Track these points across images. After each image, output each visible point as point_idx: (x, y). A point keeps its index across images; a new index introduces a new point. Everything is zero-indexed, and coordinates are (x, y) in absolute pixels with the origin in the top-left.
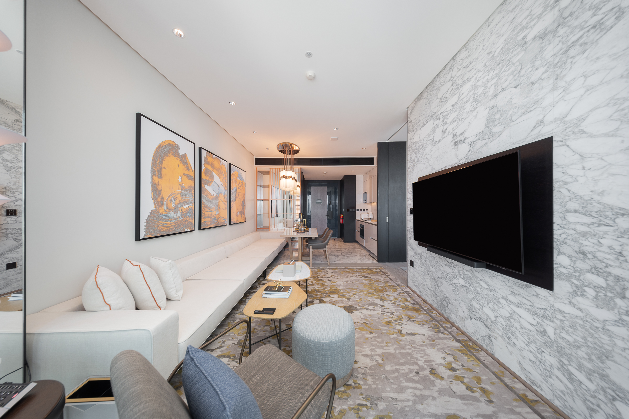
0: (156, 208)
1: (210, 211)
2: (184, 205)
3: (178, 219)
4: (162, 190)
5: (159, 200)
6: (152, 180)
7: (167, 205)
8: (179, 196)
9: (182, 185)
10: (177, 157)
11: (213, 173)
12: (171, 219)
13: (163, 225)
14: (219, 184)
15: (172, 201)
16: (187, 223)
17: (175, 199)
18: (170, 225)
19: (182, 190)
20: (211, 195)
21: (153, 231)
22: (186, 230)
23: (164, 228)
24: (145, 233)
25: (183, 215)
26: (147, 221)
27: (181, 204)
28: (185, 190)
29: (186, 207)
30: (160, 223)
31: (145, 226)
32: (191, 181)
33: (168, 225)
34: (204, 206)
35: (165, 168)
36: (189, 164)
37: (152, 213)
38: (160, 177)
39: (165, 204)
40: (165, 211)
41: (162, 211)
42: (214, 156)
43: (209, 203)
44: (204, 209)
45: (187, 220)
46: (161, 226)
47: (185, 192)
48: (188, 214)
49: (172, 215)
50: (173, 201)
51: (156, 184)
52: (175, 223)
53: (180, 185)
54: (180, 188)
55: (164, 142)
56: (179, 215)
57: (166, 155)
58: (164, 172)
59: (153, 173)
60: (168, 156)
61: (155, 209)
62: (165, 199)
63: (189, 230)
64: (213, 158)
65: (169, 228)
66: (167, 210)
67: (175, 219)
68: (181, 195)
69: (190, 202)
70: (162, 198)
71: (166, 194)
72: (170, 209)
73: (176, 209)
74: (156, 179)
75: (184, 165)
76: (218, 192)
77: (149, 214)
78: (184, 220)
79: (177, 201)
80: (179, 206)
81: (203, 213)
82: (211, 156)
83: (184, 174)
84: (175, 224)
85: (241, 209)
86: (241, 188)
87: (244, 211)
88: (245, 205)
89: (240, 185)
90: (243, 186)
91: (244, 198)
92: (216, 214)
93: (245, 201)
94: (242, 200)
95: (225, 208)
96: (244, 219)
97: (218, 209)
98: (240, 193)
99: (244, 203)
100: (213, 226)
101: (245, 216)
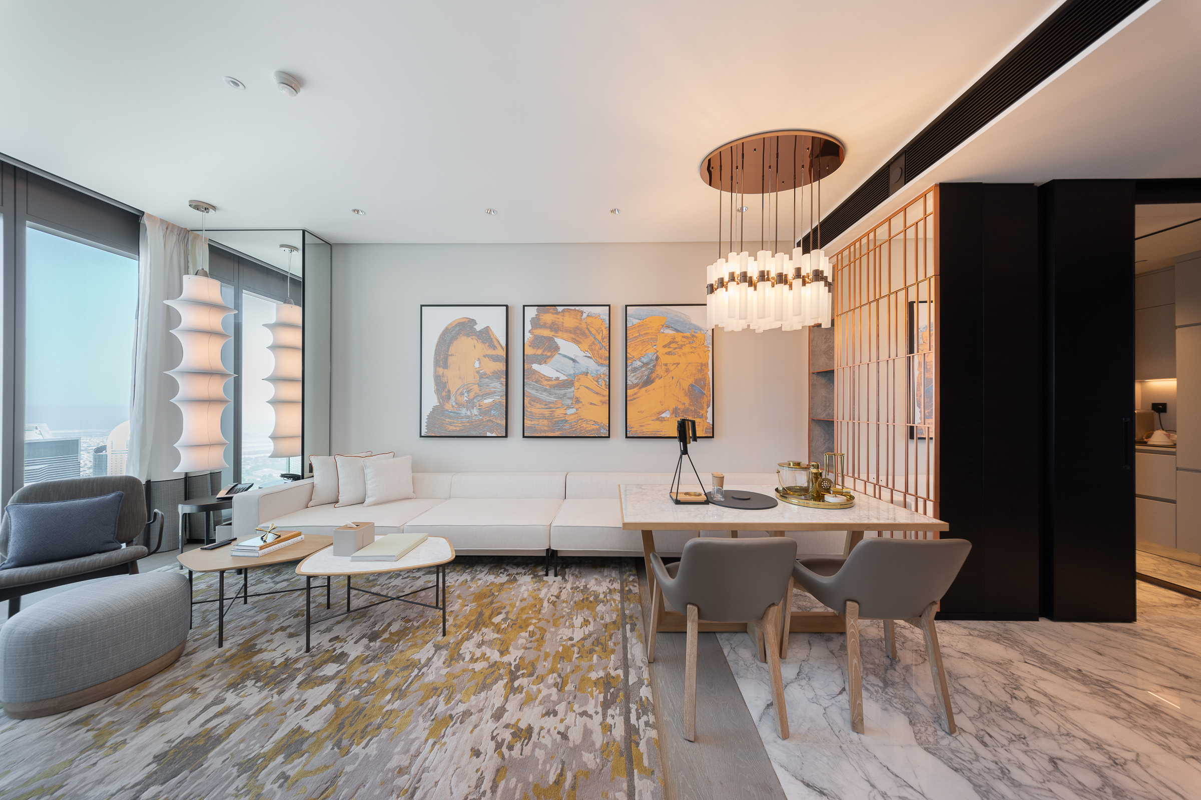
0: (440, 403)
1: (547, 408)
2: (485, 399)
3: (474, 418)
4: (449, 382)
5: (444, 394)
6: (435, 371)
7: (456, 399)
8: (476, 387)
9: (481, 371)
10: (472, 335)
11: (557, 340)
12: (462, 418)
13: (450, 424)
14: (576, 356)
15: (463, 394)
16: (490, 424)
17: (468, 392)
18: (460, 425)
19: (481, 377)
20: (549, 379)
21: (436, 430)
22: (489, 434)
23: (451, 428)
24: (426, 431)
25: (483, 412)
26: (429, 417)
27: (479, 398)
28: (487, 378)
29: (488, 401)
30: (445, 421)
31: (426, 422)
32: (498, 363)
33: (457, 425)
34: (529, 399)
35: (452, 355)
36: (494, 340)
37: (435, 409)
38: (446, 365)
39: (453, 398)
40: (453, 407)
41: (448, 406)
42: (560, 309)
43: (544, 393)
44: (530, 404)
45: (488, 419)
46: (447, 424)
47: (487, 380)
48: (493, 412)
49: (464, 411)
50: (466, 394)
51: (440, 376)
52: (468, 422)
53: (478, 372)
54: (477, 376)
55: (451, 324)
56: (475, 411)
57: (454, 338)
58: (451, 360)
59: (437, 364)
60: (457, 339)
61: (438, 404)
62: (453, 392)
63: (494, 435)
64: (558, 313)
65: (458, 429)
66: (456, 406)
67: (468, 417)
68: (479, 386)
69: (496, 394)
70: (449, 391)
71: (454, 385)
72: (460, 405)
73: (470, 404)
74: (440, 370)
75: (484, 343)
76: (572, 372)
77: (432, 410)
78: (485, 420)
79: (472, 394)
80: (475, 401)
81: (529, 410)
82: (551, 311)
83: (484, 356)
84: (468, 424)
85: (684, 404)
86: (680, 352)
87: (702, 408)
88: (705, 392)
89: (678, 345)
90: (694, 345)
91: (700, 376)
92: (565, 414)
93: (707, 382)
94: (691, 380)
95: (601, 401)
96: (703, 430)
97: (572, 403)
98: (678, 364)
99: (703, 388)
100: (557, 434)
101: (711, 423)
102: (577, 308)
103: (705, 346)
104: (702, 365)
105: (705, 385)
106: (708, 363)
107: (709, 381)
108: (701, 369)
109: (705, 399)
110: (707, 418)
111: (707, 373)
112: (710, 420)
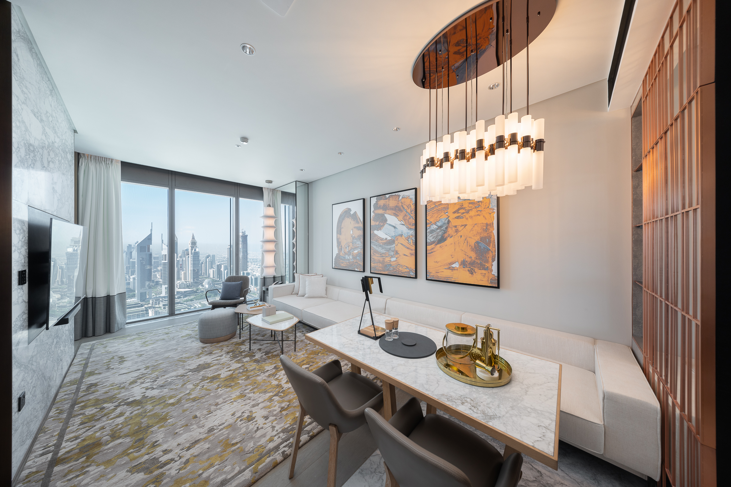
0: (338, 252)
1: (381, 257)
2: (355, 250)
3: (350, 260)
4: (342, 241)
5: (340, 247)
6: (337, 236)
8: (351, 244)
10: (350, 217)
11: (386, 215)
12: (346, 260)
13: (342, 263)
14: (396, 225)
16: (357, 264)
17: (348, 247)
19: (353, 239)
20: (382, 239)
21: (337, 265)
22: (356, 270)
23: (343, 265)
24: (334, 265)
25: (354, 258)
26: (335, 259)
27: (353, 250)
29: (356, 252)
30: (341, 261)
31: (334, 261)
32: (360, 231)
33: (344, 263)
34: (373, 251)
35: (343, 228)
36: (358, 218)
37: (337, 255)
38: (340, 234)
39: (343, 250)
40: (343, 254)
41: (341, 254)
42: (387, 196)
43: (380, 248)
44: (373, 254)
45: (356, 262)
47: (355, 240)
48: (358, 258)
49: (347, 257)
50: (347, 248)
51: (338, 239)
52: (348, 262)
53: (352, 236)
54: (352, 238)
55: (342, 212)
56: (351, 257)
57: (343, 219)
58: (342, 230)
59: (337, 233)
62: (343, 247)
63: (358, 270)
64: (386, 199)
65: (345, 265)
67: (348, 260)
68: (353, 244)
69: (359, 248)
70: (342, 246)
71: (343, 244)
72: (345, 253)
73: (349, 253)
74: (339, 235)
75: (354, 220)
76: (394, 235)
79: (350, 248)
80: (351, 251)
81: (373, 257)
82: (383, 198)
83: (354, 228)
84: (348, 264)
85: (471, 258)
86: (467, 216)
87: (487, 261)
88: (490, 248)
89: (466, 210)
90: (479, 209)
91: (486, 235)
92: (390, 261)
93: (492, 240)
94: (477, 238)
95: (410, 253)
96: (488, 281)
97: (394, 254)
98: (466, 225)
99: (489, 244)
100: (386, 273)
101: (496, 275)
102: (396, 194)
103: (490, 209)
104: (487, 225)
105: (490, 242)
106: (493, 223)
107: (494, 238)
108: (487, 228)
109: (490, 255)
110: (492, 271)
111: (492, 232)
112: (495, 272)
